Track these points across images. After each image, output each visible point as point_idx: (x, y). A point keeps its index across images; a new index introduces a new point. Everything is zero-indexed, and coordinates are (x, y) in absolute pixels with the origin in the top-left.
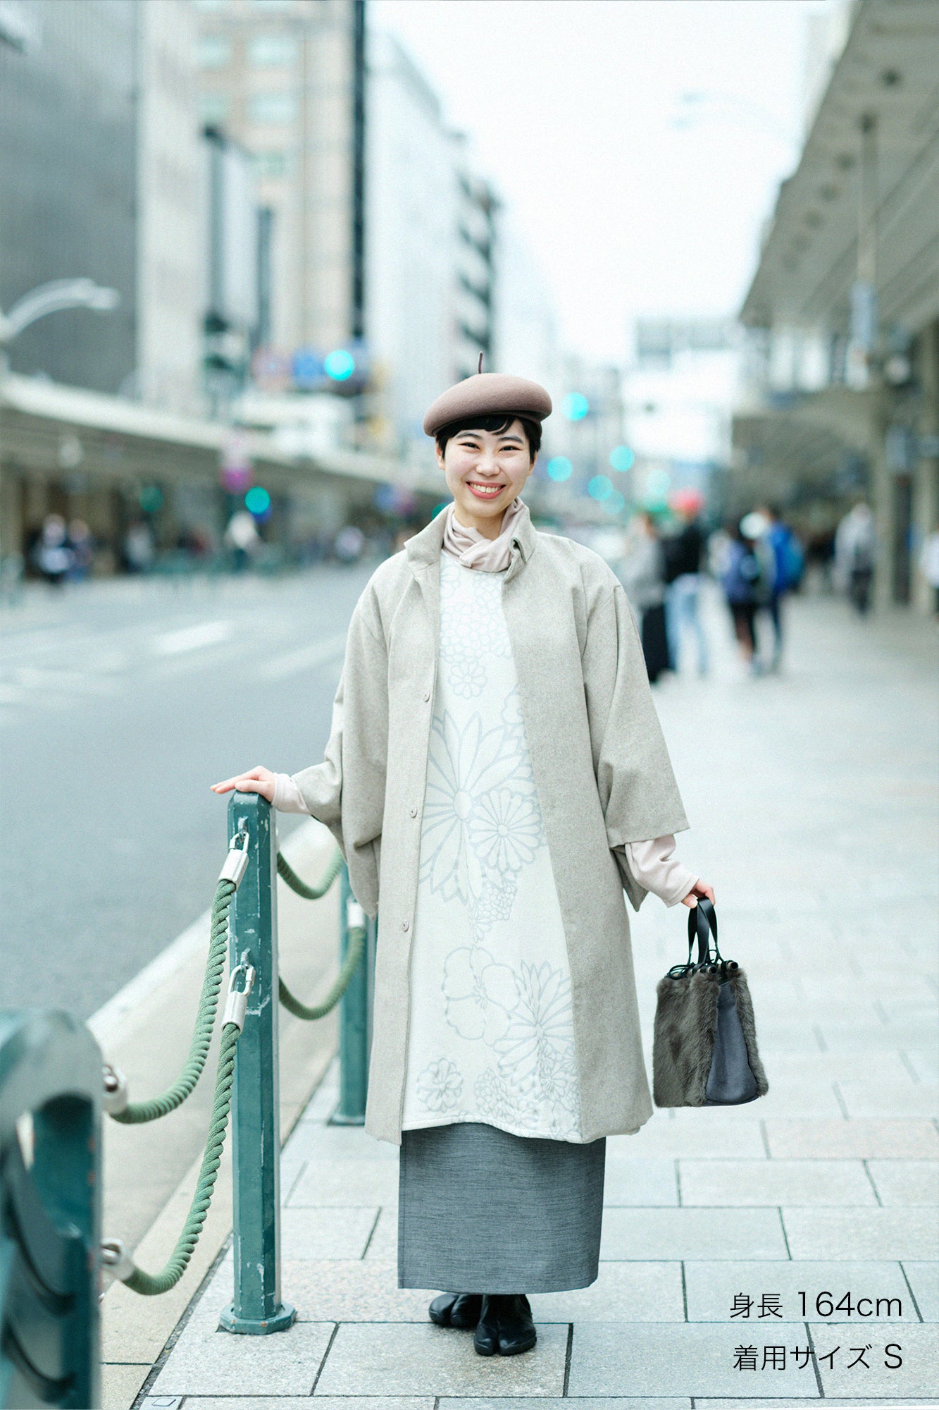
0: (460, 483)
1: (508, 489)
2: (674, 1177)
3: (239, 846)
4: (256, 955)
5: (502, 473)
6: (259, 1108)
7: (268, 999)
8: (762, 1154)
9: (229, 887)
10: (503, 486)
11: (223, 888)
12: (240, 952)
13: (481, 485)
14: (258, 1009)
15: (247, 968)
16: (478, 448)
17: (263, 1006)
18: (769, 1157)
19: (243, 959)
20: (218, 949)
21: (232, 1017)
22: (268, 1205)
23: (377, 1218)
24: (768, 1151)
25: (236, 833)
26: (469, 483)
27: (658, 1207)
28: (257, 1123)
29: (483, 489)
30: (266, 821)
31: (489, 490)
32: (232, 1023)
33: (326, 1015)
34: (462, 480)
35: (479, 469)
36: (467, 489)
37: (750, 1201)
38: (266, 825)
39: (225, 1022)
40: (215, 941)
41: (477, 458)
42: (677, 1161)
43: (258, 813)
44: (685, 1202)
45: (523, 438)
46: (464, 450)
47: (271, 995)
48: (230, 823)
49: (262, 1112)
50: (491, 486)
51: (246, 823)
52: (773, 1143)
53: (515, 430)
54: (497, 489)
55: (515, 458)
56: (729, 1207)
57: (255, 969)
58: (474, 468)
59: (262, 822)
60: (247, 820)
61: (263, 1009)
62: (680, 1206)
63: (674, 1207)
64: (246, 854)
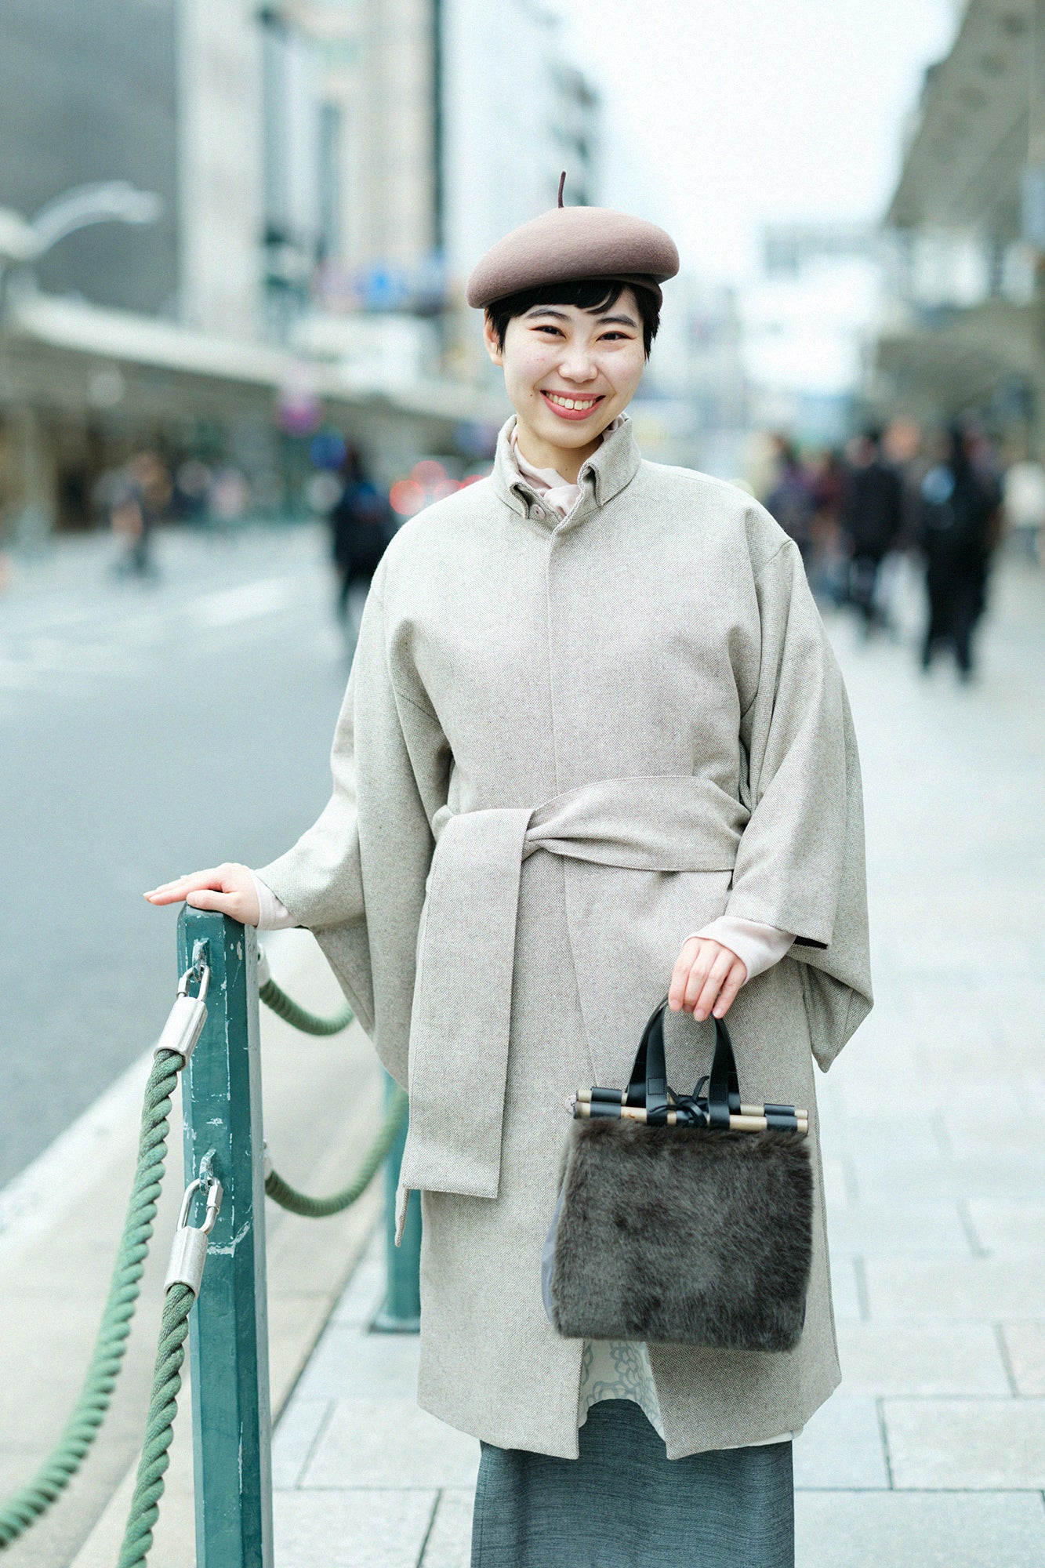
0: (531, 392)
1: (609, 402)
2: (877, 1432)
3: (192, 990)
4: (226, 1161)
5: (601, 376)
6: (234, 1404)
7: (247, 1228)
8: (1003, 1389)
9: (174, 1062)
10: (600, 398)
11: (162, 1066)
12: (199, 1154)
13: (567, 396)
14: (230, 1246)
15: (210, 1183)
16: (562, 334)
17: (238, 1240)
18: (1016, 1395)
19: (203, 1169)
20: (150, 1175)
21: (181, 1272)
22: (251, 1554)
23: (435, 1512)
24: (1012, 1381)
25: (189, 967)
26: (545, 393)
27: (858, 1490)
28: (231, 1424)
29: (569, 404)
30: (239, 944)
31: (579, 406)
32: (181, 1283)
33: (356, 1202)
34: (534, 388)
35: (565, 371)
36: (542, 404)
37: (995, 1479)
38: (239, 952)
39: (169, 1281)
40: (145, 1162)
41: (559, 352)
42: (880, 1401)
43: (225, 933)
44: (900, 1482)
45: (635, 318)
46: (539, 340)
47: (251, 1221)
48: (180, 948)
49: (239, 1407)
50: (582, 398)
51: (206, 949)
52: (1018, 1367)
53: (624, 307)
54: (591, 403)
55: (624, 351)
56: (966, 1490)
57: (222, 1184)
58: (556, 369)
59: (232, 947)
60: (207, 944)
61: (237, 1245)
62: (891, 1489)
63: (882, 1490)
64: (203, 1004)
